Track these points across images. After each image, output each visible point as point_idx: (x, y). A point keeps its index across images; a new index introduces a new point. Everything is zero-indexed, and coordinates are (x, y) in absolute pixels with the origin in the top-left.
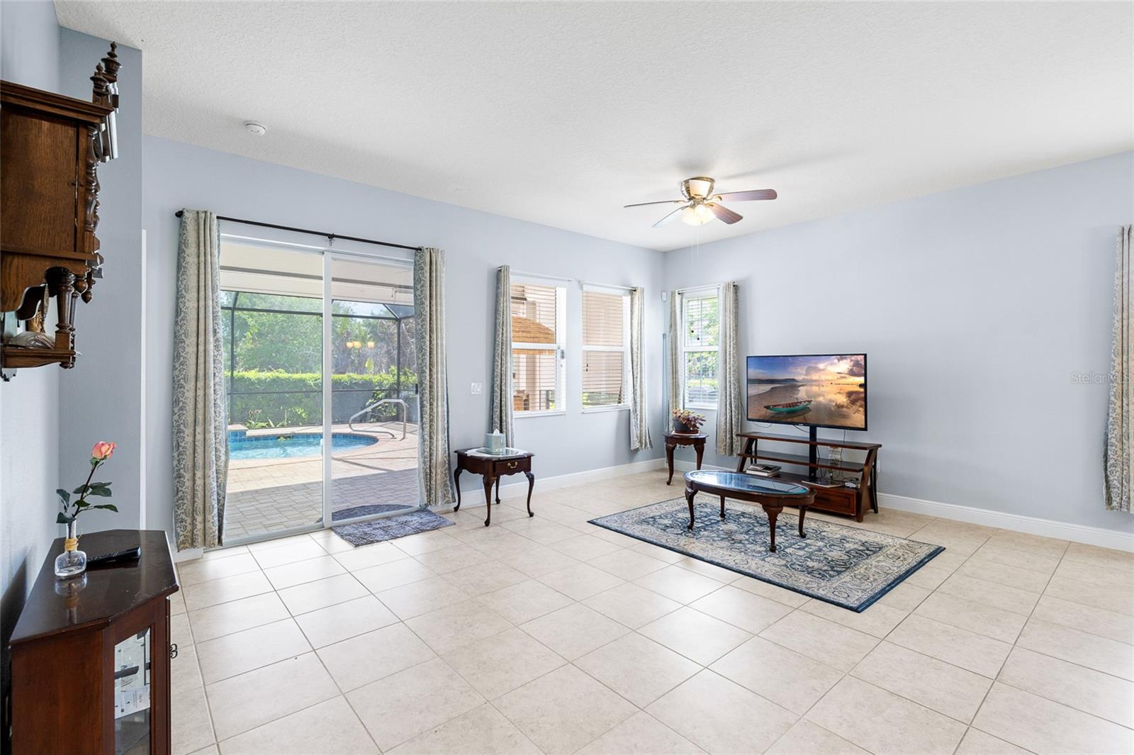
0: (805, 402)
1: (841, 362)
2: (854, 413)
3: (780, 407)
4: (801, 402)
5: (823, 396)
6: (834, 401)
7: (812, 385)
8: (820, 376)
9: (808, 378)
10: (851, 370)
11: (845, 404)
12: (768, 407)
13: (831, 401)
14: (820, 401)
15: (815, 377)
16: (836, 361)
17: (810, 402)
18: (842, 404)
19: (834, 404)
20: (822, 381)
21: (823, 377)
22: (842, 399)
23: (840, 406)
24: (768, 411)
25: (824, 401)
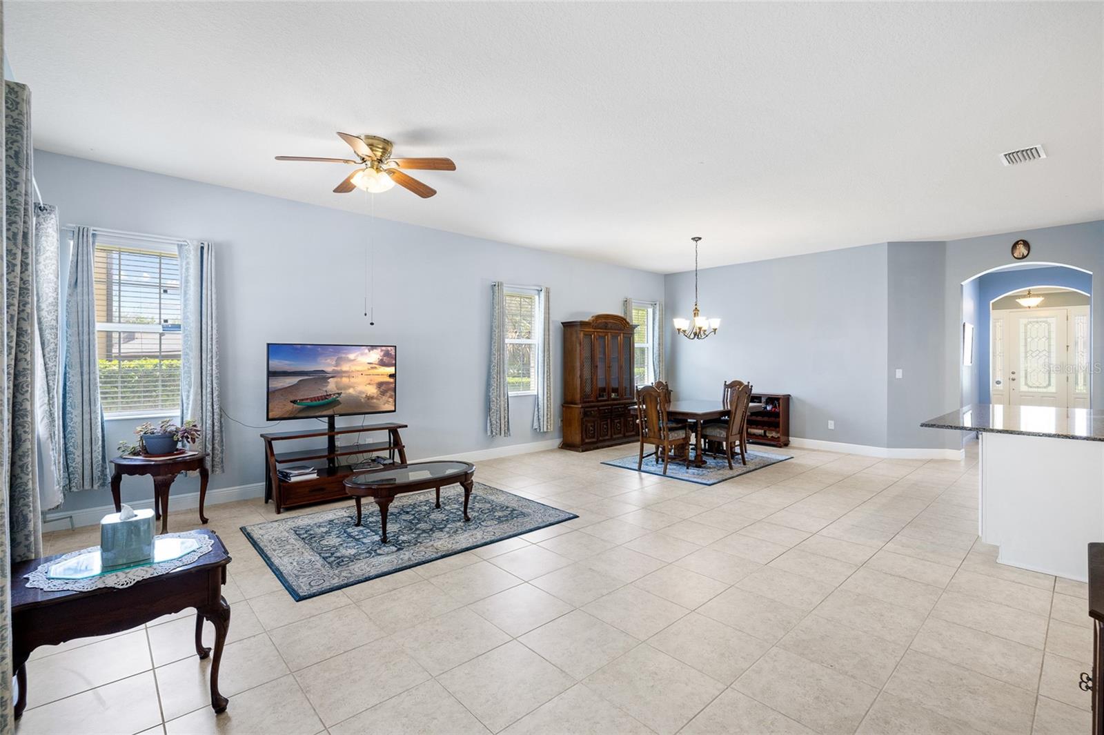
0: (334, 394)
1: (371, 352)
2: (384, 404)
3: (309, 401)
4: (331, 395)
5: (353, 387)
6: (364, 393)
7: (342, 377)
8: (350, 367)
9: (338, 369)
10: (382, 360)
11: (375, 396)
12: (294, 402)
13: (361, 392)
14: (350, 393)
15: (345, 367)
16: (367, 351)
17: (339, 394)
18: (372, 395)
19: (364, 396)
20: (352, 371)
21: (354, 368)
22: (372, 390)
23: (369, 398)
24: (295, 405)
25: (354, 393)
